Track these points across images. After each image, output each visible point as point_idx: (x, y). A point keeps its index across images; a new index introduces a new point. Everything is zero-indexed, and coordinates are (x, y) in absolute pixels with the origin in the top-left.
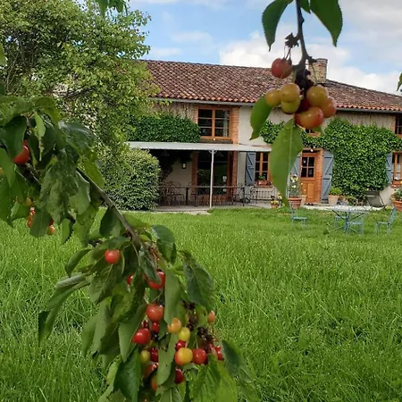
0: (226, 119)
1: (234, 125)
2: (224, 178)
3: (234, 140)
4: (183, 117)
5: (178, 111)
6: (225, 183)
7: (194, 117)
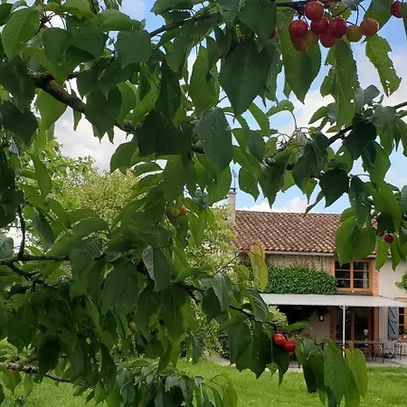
0: (365, 270)
1: (374, 277)
2: (366, 331)
3: (374, 292)
4: (319, 269)
5: (313, 264)
6: (367, 336)
7: (330, 270)
